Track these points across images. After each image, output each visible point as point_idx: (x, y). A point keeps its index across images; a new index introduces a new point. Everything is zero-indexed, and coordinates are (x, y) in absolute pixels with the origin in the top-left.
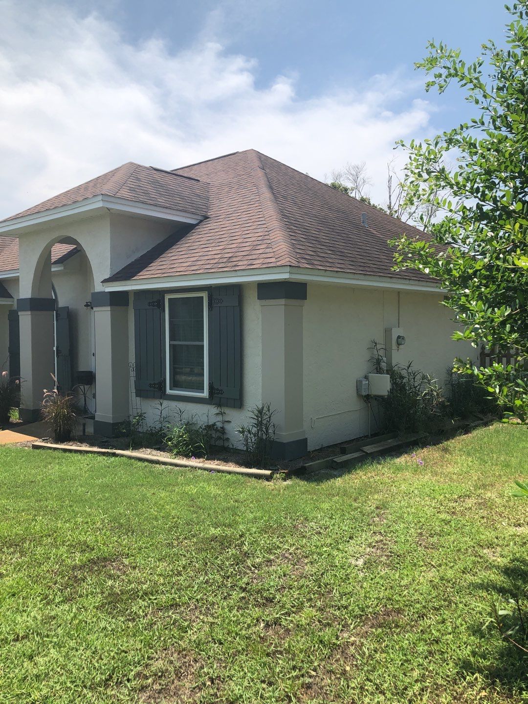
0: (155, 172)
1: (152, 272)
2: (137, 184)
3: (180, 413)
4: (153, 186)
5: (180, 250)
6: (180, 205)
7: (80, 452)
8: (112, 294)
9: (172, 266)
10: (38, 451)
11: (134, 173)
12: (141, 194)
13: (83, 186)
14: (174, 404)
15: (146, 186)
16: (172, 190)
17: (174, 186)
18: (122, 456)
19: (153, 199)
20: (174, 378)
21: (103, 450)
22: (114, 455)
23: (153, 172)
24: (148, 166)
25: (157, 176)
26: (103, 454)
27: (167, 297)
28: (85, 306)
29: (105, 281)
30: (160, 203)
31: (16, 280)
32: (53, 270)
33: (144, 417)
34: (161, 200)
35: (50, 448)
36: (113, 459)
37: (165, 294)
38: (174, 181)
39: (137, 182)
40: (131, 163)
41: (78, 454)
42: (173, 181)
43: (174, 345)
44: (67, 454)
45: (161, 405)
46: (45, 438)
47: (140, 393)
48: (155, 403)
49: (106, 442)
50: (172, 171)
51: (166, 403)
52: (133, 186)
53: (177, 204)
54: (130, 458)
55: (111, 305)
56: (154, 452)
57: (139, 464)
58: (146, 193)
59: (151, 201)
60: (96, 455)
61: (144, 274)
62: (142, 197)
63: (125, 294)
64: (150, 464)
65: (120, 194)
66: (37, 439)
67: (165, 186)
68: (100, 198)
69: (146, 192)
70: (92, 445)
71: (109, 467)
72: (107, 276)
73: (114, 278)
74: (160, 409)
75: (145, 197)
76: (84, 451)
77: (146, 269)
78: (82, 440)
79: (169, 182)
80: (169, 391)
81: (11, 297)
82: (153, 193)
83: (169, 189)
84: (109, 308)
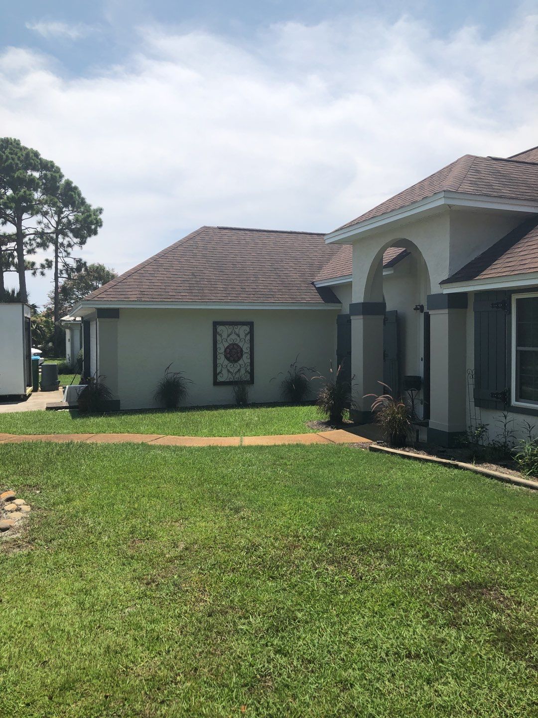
0: (494, 162)
1: (499, 270)
2: (478, 177)
3: (529, 428)
4: (494, 177)
5: (529, 244)
6: (526, 194)
7: (420, 459)
8: (450, 295)
9: (524, 262)
10: (376, 454)
11: (472, 166)
12: (484, 187)
13: (417, 186)
14: (521, 418)
15: (487, 178)
16: (516, 179)
17: (516, 174)
18: (467, 469)
19: (497, 191)
20: (521, 388)
21: (444, 461)
22: (457, 467)
23: (492, 162)
24: (486, 156)
25: (498, 166)
26: (445, 464)
27: (514, 297)
28: (414, 309)
29: (443, 283)
30: (505, 194)
31: (350, 285)
32: (384, 274)
33: (486, 429)
34: (506, 191)
35: (388, 452)
36: (456, 471)
37: (513, 294)
38: (517, 169)
39: (477, 174)
40: (469, 156)
41: (417, 462)
42: (515, 169)
43: (521, 351)
44: (406, 460)
45: (505, 417)
46: (380, 442)
47: (480, 402)
48: (499, 415)
49: (443, 452)
50: (510, 158)
51: (511, 416)
52: (474, 180)
53: (525, 194)
54: (476, 472)
55: (449, 307)
56: (502, 469)
57: (488, 480)
58: (489, 186)
59: (495, 193)
60: (437, 465)
61: (489, 272)
62: (485, 189)
63: (464, 295)
64: (499, 482)
65: (462, 189)
66: (371, 441)
67: (508, 175)
68: (442, 195)
69: (488, 184)
70: (430, 454)
71: (454, 479)
72: (445, 277)
73: (453, 279)
74: (504, 421)
75: (488, 190)
76: (423, 459)
77: (490, 268)
78: (418, 447)
79: (511, 171)
80: (514, 402)
81: (340, 302)
82: (497, 185)
83: (512, 178)
84: (446, 311)
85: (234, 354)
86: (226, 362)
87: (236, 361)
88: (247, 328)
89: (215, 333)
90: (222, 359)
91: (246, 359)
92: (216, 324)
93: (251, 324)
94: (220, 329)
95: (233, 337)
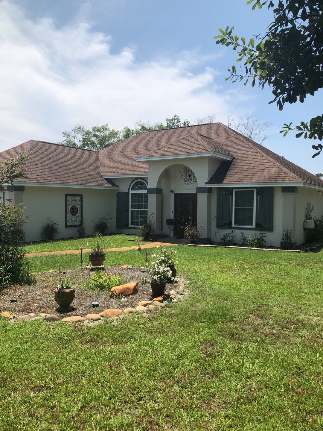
8: (208, 188)
29: (206, 183)
37: (234, 189)
43: (237, 208)
51: (233, 230)
80: (234, 226)
81: (117, 186)
84: (207, 194)
85: (74, 211)
86: (71, 215)
87: (75, 215)
88: (79, 198)
89: (66, 201)
90: (69, 214)
91: (79, 214)
92: (67, 196)
93: (81, 196)
94: (69, 198)
95: (74, 202)
